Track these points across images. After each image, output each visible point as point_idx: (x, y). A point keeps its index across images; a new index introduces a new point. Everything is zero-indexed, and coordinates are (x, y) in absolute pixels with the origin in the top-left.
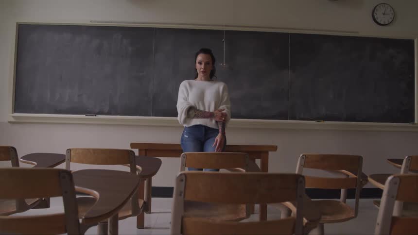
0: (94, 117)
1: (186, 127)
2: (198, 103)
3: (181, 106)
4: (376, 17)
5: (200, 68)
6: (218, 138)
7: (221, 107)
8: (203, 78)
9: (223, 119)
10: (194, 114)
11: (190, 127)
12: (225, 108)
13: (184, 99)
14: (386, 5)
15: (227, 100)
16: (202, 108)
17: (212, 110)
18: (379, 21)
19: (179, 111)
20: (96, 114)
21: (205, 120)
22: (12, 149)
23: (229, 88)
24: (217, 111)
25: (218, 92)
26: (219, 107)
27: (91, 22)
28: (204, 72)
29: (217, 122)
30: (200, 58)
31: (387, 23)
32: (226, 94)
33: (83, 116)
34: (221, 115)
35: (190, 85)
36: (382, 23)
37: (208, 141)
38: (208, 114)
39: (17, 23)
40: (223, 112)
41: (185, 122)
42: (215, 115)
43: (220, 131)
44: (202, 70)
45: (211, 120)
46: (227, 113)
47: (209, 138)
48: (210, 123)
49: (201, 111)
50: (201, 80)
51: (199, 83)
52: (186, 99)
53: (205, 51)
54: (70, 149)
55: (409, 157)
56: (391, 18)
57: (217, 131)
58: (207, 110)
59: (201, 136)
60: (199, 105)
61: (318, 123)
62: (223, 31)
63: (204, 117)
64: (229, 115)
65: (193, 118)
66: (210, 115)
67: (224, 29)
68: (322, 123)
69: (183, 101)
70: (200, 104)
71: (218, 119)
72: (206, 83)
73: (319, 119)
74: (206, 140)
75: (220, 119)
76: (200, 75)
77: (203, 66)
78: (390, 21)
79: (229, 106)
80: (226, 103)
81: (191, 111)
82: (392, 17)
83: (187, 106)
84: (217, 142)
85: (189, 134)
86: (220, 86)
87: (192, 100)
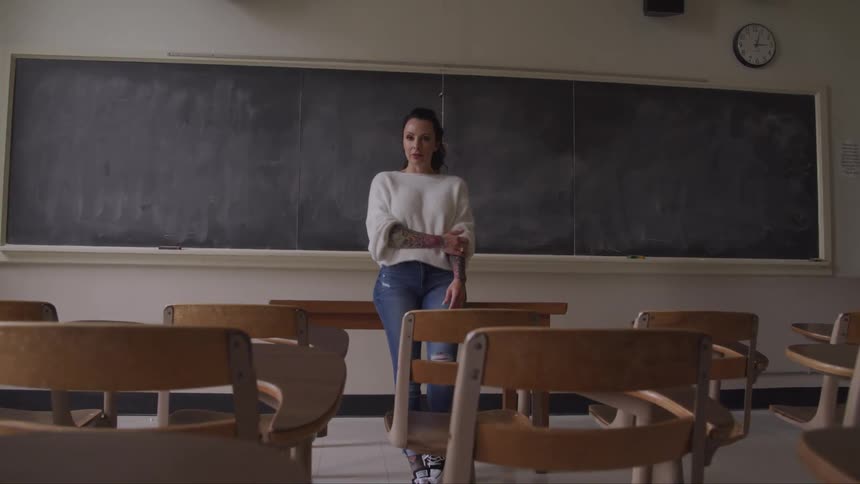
0: (178, 252)
1: (384, 266)
2: (411, 218)
3: (376, 224)
4: (740, 50)
5: (410, 146)
6: (453, 287)
7: (456, 228)
8: (418, 169)
9: (462, 250)
10: (403, 238)
11: (395, 266)
12: (464, 228)
13: (381, 208)
14: (759, 28)
15: (467, 214)
16: (418, 228)
17: (439, 231)
18: (746, 58)
19: (371, 233)
20: (180, 245)
21: (426, 251)
22: (46, 307)
23: (471, 188)
24: (447, 235)
25: (449, 195)
26: (453, 224)
27: (169, 54)
28: (419, 156)
29: (447, 255)
30: (411, 127)
31: (761, 62)
32: (465, 201)
33: (155, 250)
34: (455, 242)
35: (393, 181)
36: (753, 62)
37: (433, 294)
38: (432, 240)
39: (12, 56)
40: (461, 236)
41: (384, 254)
42: (446, 241)
43: (456, 274)
44: (413, 151)
45: (438, 253)
46: (468, 237)
47: (433, 289)
48: (435, 258)
49: (418, 234)
50: (415, 171)
51: (411, 178)
52: (386, 210)
53: (421, 113)
54: (172, 307)
55: (845, 315)
56: (770, 52)
57: (449, 275)
58: (428, 232)
59: (418, 283)
60: (412, 222)
61: (634, 260)
62: (440, 76)
63: (424, 246)
64: (472, 242)
65: (402, 247)
66: (436, 242)
67: (443, 73)
68: (640, 260)
69: (379, 212)
70: (415, 217)
71: (450, 251)
72: (425, 179)
73: (634, 252)
74: (427, 292)
75: (457, 250)
76: (412, 161)
77: (414, 143)
78: (768, 58)
79: (472, 223)
80: (465, 218)
81: (397, 234)
82: (772, 50)
83: (389, 223)
84: (450, 296)
85: (391, 280)
86: (452, 185)
87: (398, 210)
